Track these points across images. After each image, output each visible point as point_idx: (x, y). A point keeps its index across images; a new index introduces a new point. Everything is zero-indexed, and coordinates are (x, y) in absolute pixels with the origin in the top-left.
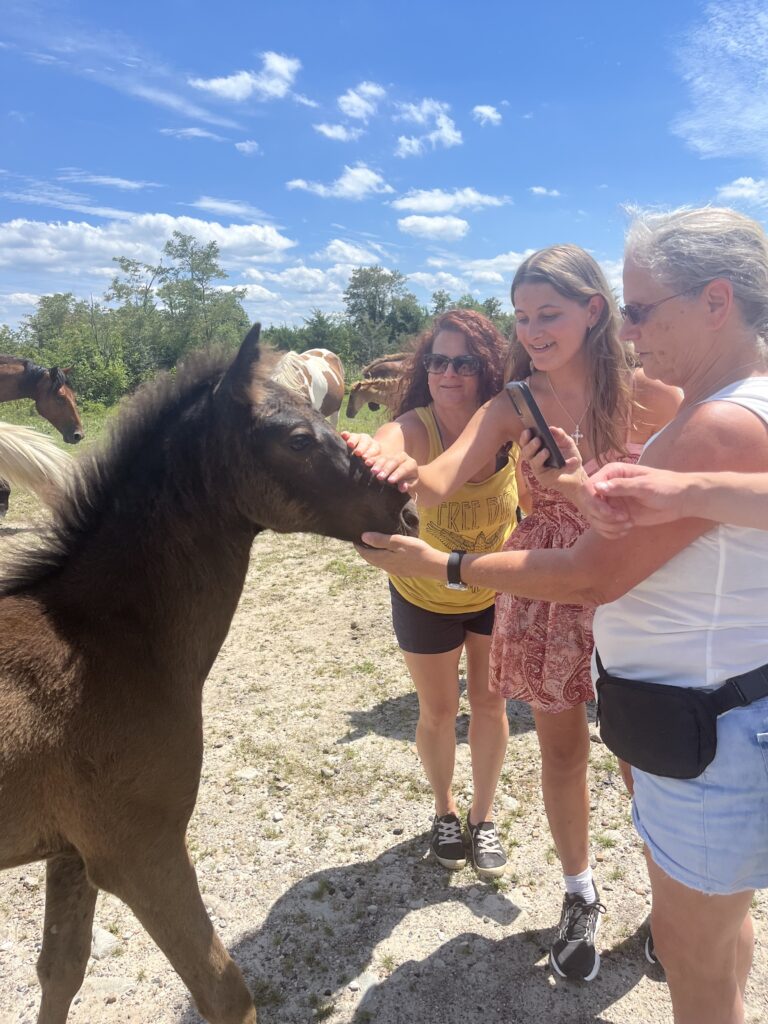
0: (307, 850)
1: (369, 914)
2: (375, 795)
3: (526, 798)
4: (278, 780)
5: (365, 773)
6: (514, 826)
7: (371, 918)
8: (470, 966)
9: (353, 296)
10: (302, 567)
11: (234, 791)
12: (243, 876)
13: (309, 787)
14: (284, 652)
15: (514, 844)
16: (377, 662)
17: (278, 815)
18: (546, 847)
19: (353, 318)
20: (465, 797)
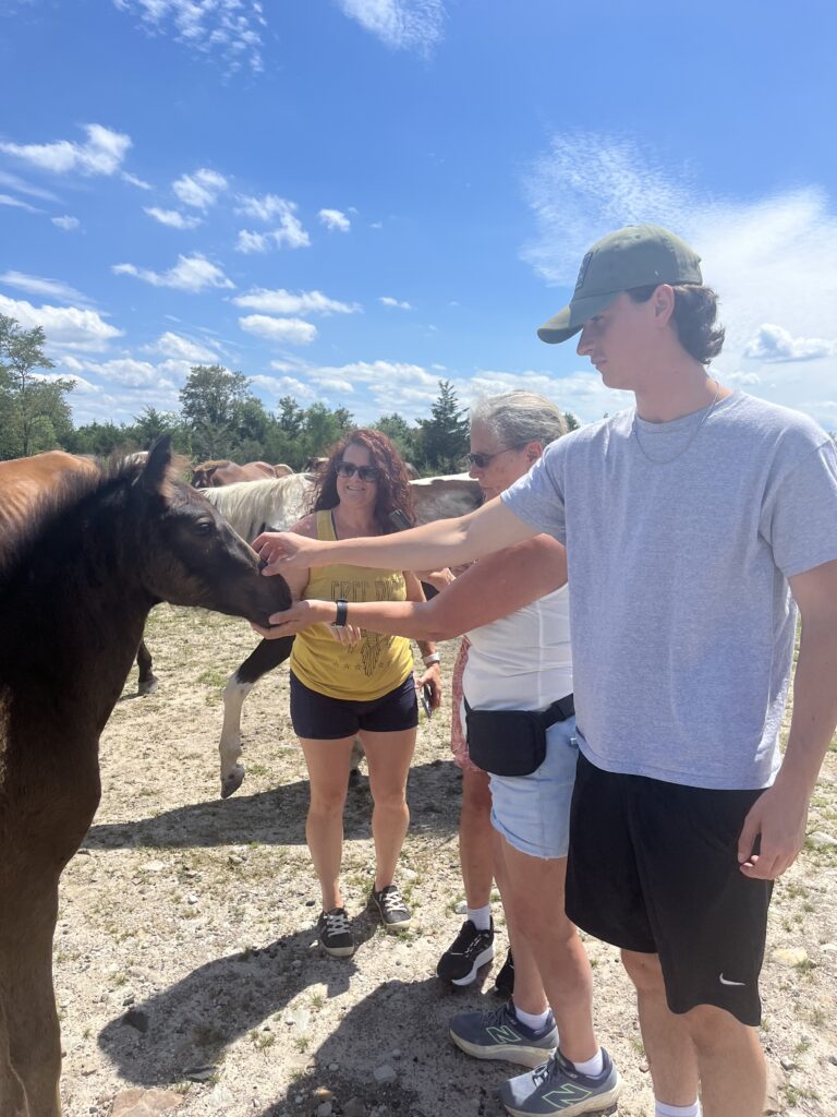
0: (226, 924)
1: (294, 968)
2: (284, 876)
3: (422, 869)
4: (187, 869)
5: (271, 859)
6: (414, 891)
7: (297, 971)
8: (389, 997)
9: (191, 396)
10: (172, 679)
11: (143, 881)
12: (167, 950)
13: (218, 874)
14: (170, 759)
15: (416, 905)
16: (267, 765)
17: (193, 899)
18: (444, 905)
19: (190, 420)
20: (368, 873)
